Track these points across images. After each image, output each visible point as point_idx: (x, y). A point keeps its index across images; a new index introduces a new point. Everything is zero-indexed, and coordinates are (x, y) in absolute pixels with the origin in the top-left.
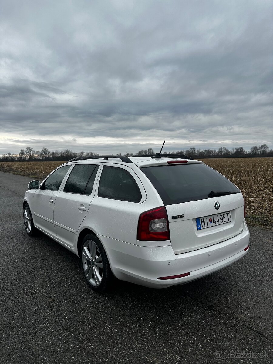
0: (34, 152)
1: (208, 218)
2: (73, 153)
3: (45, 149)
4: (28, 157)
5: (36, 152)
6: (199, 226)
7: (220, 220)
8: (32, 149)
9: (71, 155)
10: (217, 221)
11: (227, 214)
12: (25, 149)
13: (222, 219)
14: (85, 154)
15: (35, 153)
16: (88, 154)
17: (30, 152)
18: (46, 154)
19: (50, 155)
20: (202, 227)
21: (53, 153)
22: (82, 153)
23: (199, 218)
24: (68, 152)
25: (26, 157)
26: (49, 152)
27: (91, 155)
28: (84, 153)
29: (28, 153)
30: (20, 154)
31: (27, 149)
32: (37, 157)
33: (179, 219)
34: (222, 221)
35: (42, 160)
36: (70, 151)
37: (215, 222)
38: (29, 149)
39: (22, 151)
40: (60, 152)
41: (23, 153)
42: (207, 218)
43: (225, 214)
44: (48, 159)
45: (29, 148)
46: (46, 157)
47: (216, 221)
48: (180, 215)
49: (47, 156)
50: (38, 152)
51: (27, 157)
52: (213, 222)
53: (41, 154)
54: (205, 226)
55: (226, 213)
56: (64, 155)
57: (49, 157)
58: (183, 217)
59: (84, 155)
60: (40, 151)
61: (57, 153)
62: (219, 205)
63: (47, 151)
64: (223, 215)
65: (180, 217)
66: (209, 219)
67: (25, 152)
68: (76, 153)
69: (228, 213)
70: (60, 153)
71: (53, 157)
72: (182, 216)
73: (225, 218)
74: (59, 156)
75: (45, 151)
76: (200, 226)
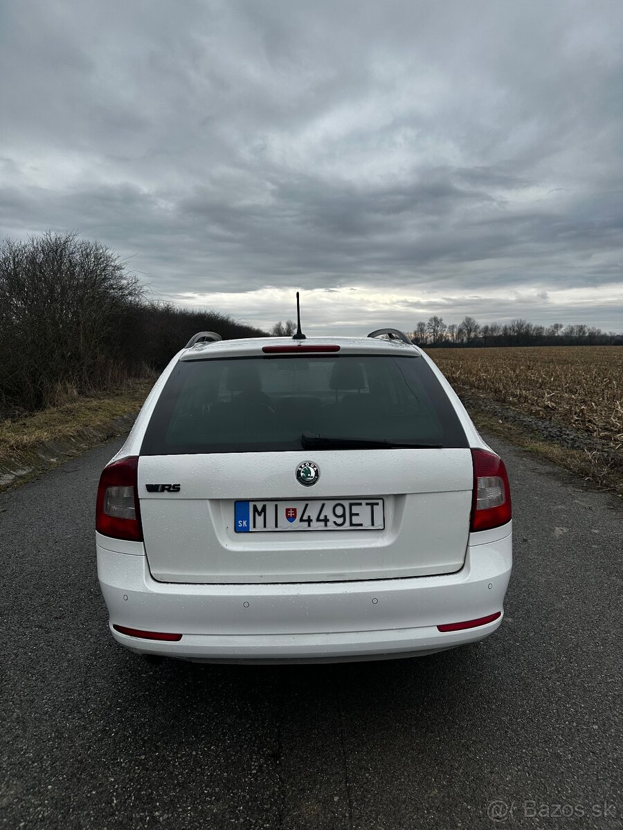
0: (446, 327)
1: (282, 508)
2: (533, 328)
3: (468, 320)
4: (431, 339)
5: (449, 328)
6: (245, 523)
7: (332, 518)
8: (441, 320)
9: (527, 332)
10: (318, 520)
11: (372, 505)
12: (426, 322)
13: (343, 516)
14: (563, 329)
15: (446, 330)
16: (572, 329)
17: (436, 328)
18: (470, 331)
19: (480, 333)
20: (254, 527)
21: (486, 329)
22: (557, 327)
23: (247, 501)
24: (520, 326)
25: (427, 338)
26: (477, 327)
27: (580, 331)
28: (561, 326)
29: (432, 331)
30: (415, 333)
31: (431, 320)
32: (450, 338)
33: (166, 494)
34: (340, 521)
35: (461, 345)
36: (527, 322)
37: (309, 520)
38: (436, 321)
39: (421, 325)
40: (503, 325)
41: (422, 330)
42: (276, 506)
43: (360, 504)
44: (473, 343)
45: (435, 319)
46: (468, 339)
47: (314, 518)
48: (170, 486)
49: (472, 335)
50: (453, 327)
51: (429, 339)
52: (301, 520)
53: (460, 331)
54: (265, 526)
55: (364, 502)
56: (512, 334)
57: (476, 337)
58: (178, 490)
59: (561, 332)
60: (458, 326)
61: (494, 329)
62: (313, 474)
63: (473, 323)
64: (351, 505)
65: (169, 490)
66: (288, 510)
67: (425, 328)
68: (541, 328)
69: (377, 504)
70: (502, 328)
71: (485, 338)
72: (175, 488)
73: (357, 514)
74: (500, 336)
75: (469, 325)
76: (248, 523)
